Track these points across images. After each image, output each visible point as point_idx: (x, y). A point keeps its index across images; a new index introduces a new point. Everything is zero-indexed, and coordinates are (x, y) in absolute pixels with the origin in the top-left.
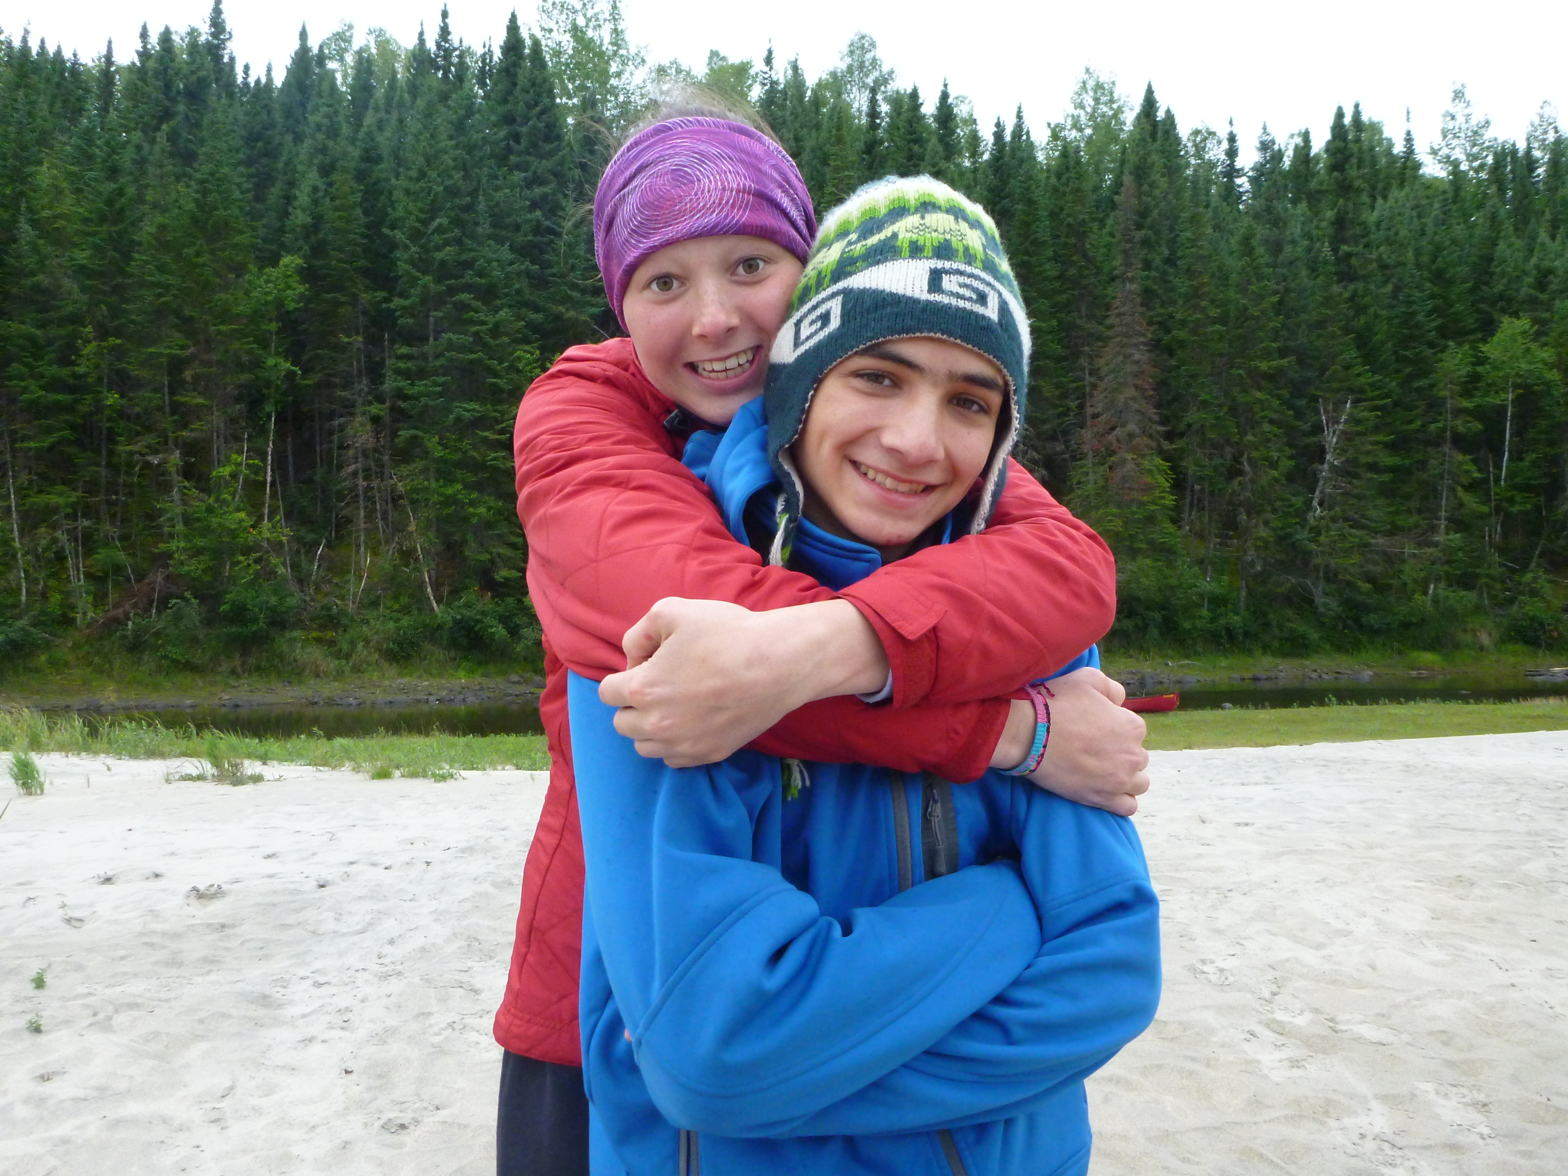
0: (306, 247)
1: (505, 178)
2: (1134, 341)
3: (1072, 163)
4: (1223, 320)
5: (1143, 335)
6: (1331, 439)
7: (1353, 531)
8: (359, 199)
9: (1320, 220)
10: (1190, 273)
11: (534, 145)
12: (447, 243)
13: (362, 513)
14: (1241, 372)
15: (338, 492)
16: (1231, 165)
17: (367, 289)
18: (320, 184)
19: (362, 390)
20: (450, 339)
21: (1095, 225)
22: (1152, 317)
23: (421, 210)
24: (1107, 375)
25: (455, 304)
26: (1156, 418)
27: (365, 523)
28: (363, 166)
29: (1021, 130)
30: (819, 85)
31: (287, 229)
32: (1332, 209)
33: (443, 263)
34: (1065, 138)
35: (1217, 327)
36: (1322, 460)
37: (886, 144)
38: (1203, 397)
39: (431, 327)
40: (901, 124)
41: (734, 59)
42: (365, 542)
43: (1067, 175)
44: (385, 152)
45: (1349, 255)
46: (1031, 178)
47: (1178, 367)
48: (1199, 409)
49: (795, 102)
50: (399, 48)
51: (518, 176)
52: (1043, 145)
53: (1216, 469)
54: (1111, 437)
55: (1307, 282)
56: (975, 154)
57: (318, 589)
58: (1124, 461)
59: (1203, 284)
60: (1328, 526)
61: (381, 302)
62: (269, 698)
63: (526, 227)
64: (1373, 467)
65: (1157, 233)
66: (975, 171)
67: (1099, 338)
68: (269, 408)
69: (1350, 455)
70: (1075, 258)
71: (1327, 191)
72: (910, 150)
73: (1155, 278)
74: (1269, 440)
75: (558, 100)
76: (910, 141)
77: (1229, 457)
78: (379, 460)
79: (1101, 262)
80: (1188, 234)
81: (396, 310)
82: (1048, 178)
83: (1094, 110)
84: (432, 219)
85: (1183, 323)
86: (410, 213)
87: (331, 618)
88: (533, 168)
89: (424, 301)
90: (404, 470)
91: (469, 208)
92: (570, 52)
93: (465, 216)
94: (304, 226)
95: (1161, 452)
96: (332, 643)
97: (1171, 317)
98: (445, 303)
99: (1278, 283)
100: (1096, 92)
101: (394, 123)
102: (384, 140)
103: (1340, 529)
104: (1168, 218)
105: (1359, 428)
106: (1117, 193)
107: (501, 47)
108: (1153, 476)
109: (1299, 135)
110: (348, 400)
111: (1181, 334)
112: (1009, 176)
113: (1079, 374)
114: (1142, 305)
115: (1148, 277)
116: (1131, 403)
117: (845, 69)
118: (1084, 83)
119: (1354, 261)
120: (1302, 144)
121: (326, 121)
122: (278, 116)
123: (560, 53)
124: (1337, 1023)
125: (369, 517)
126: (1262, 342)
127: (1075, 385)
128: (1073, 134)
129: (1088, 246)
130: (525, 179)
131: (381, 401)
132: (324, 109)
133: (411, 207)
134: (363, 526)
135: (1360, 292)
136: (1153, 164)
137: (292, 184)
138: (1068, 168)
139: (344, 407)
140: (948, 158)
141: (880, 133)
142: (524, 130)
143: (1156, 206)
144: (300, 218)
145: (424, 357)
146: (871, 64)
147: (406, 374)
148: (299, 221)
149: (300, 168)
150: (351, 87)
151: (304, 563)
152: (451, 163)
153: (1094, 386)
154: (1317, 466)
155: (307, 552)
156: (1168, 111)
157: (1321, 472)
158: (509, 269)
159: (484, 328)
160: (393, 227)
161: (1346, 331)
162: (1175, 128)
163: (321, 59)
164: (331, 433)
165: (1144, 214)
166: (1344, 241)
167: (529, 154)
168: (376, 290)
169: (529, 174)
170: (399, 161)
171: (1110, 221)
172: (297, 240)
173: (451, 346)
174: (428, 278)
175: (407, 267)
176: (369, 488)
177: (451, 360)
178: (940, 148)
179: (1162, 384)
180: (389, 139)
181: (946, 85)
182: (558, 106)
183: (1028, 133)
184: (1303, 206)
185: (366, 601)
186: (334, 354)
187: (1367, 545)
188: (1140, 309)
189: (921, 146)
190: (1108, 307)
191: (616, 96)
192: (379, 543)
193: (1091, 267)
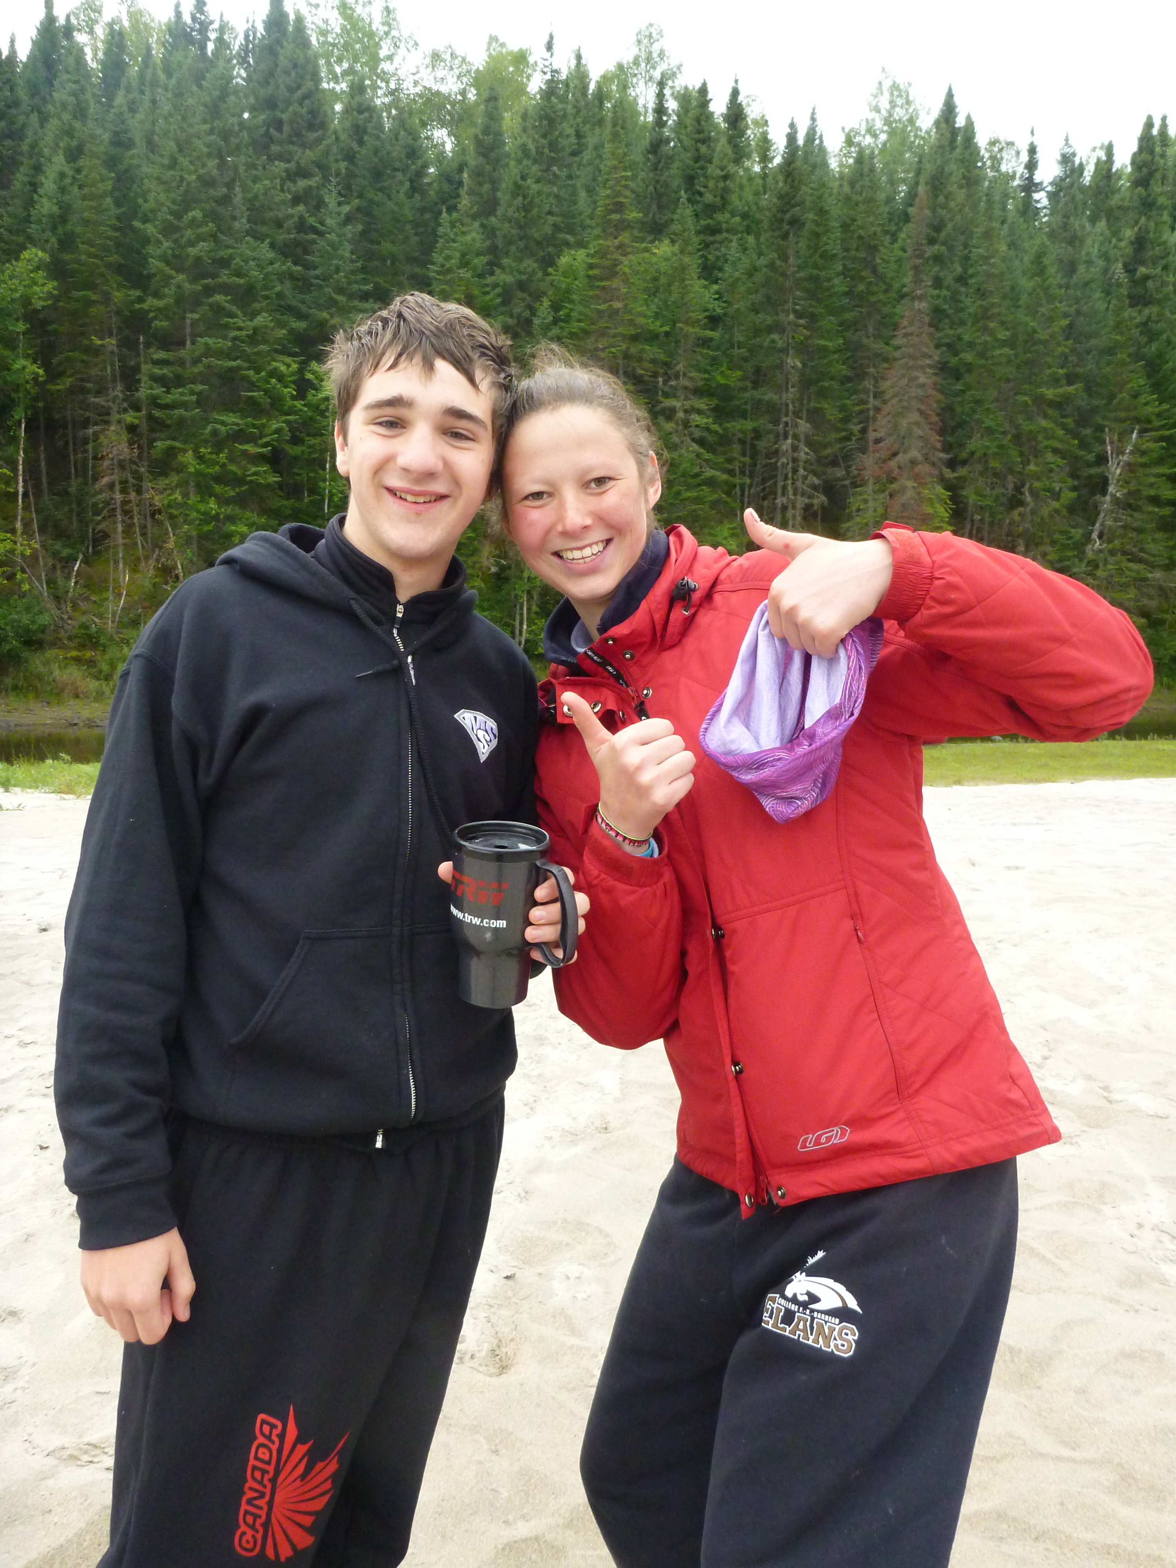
0: (53, 240)
1: (264, 168)
2: (920, 363)
3: (866, 170)
4: (1011, 343)
5: (930, 357)
6: (1115, 470)
7: (1131, 565)
8: (110, 188)
9: (1120, 240)
10: (981, 293)
11: (298, 135)
12: (200, 238)
13: (120, 528)
14: (1026, 398)
15: (95, 505)
16: (1030, 179)
17: (120, 286)
18: (68, 170)
19: (116, 397)
20: (206, 344)
21: (887, 239)
22: (940, 338)
23: (174, 202)
24: (892, 398)
25: (211, 305)
26: (939, 446)
27: (123, 538)
28: (113, 151)
29: (815, 133)
30: (604, 77)
31: (32, 219)
32: (1133, 227)
33: (198, 260)
34: (859, 144)
35: (1006, 350)
36: (1104, 492)
37: (672, 144)
38: (988, 423)
39: (188, 330)
40: (688, 122)
41: (514, 46)
42: (123, 558)
43: (861, 183)
44: (138, 138)
45: (1147, 278)
46: (824, 185)
47: (963, 391)
48: (982, 436)
49: (578, 94)
50: (153, 20)
51: (280, 167)
52: (837, 151)
53: (997, 499)
54: (893, 464)
55: (1101, 306)
56: (765, 158)
57: (75, 606)
58: (904, 489)
59: (993, 304)
60: (1106, 560)
61: (133, 302)
62: (28, 719)
63: (289, 224)
64: (1155, 500)
65: (951, 249)
66: (764, 176)
67: (886, 360)
68: (19, 414)
69: (1133, 486)
70: (863, 274)
71: (1128, 208)
72: (697, 150)
73: (945, 296)
74: (1051, 471)
75: (325, 85)
76: (697, 141)
77: (1011, 486)
78: (136, 472)
79: (892, 278)
80: (981, 251)
81: (150, 311)
82: (841, 186)
83: (891, 115)
84: (187, 210)
85: (971, 345)
86: (163, 204)
87: (90, 637)
88: (296, 158)
89: (179, 301)
90: (162, 482)
91: (226, 200)
92: (339, 31)
93: (221, 210)
94: (51, 216)
95: (942, 480)
96: (91, 663)
97: (960, 339)
98: (200, 304)
99: (1070, 306)
100: (892, 94)
101: (147, 104)
102: (136, 124)
103: (1118, 563)
104: (963, 233)
105: (1144, 460)
106: (911, 205)
107: (264, 22)
108: (932, 504)
109: (1102, 148)
110: (103, 407)
111: (968, 357)
112: (800, 182)
113: (863, 396)
114: (930, 325)
115: (938, 296)
116: (915, 429)
117: (631, 60)
118: (880, 83)
119: (1150, 284)
120: (1104, 158)
121: (72, 100)
122: (22, 94)
123: (328, 31)
124: (1110, 1092)
125: (128, 530)
126: (1050, 368)
127: (857, 408)
128: (868, 140)
129: (878, 261)
130: (287, 171)
131: (137, 409)
132: (70, 86)
133: (162, 197)
134: (121, 541)
135: (1154, 317)
136: (951, 174)
137: (38, 169)
138: (862, 175)
139: (100, 415)
140: (738, 161)
141: (667, 132)
142: (284, 116)
143: (951, 220)
144: (46, 207)
145: (182, 363)
146: (659, 55)
147: (160, 380)
148: (45, 211)
149: (46, 151)
150: (102, 63)
151: (60, 581)
152: (205, 150)
153: (878, 410)
154: (1098, 497)
155: (63, 568)
156: (969, 118)
157: (1103, 504)
158: (270, 269)
159: (244, 333)
160: (145, 220)
161: (1137, 357)
162: (974, 137)
163: (68, 31)
164: (86, 441)
165: (938, 228)
166: (1142, 263)
167: (292, 143)
168: (129, 288)
169: (292, 166)
170: (152, 146)
171: (903, 235)
172: (43, 231)
173: (208, 352)
174: (182, 277)
175: (161, 265)
176: (125, 503)
177: (209, 366)
178: (729, 151)
179: (947, 410)
180: (142, 122)
181: (736, 81)
182: (324, 90)
183: (821, 137)
184: (1102, 224)
185: (126, 620)
186: (85, 357)
187: (1145, 579)
188: (927, 329)
189: (709, 147)
190: (896, 327)
191: (387, 82)
192: (139, 559)
193: (881, 284)
